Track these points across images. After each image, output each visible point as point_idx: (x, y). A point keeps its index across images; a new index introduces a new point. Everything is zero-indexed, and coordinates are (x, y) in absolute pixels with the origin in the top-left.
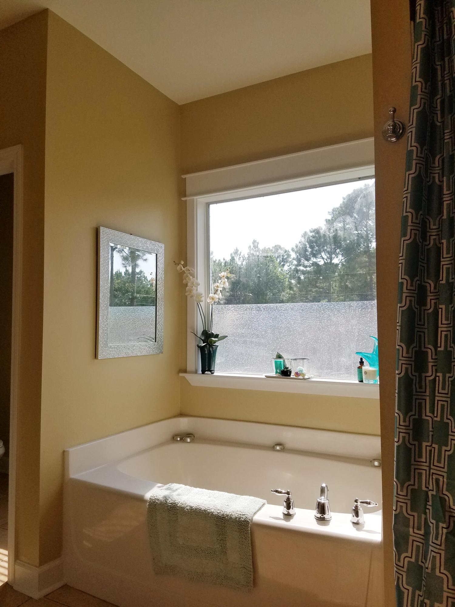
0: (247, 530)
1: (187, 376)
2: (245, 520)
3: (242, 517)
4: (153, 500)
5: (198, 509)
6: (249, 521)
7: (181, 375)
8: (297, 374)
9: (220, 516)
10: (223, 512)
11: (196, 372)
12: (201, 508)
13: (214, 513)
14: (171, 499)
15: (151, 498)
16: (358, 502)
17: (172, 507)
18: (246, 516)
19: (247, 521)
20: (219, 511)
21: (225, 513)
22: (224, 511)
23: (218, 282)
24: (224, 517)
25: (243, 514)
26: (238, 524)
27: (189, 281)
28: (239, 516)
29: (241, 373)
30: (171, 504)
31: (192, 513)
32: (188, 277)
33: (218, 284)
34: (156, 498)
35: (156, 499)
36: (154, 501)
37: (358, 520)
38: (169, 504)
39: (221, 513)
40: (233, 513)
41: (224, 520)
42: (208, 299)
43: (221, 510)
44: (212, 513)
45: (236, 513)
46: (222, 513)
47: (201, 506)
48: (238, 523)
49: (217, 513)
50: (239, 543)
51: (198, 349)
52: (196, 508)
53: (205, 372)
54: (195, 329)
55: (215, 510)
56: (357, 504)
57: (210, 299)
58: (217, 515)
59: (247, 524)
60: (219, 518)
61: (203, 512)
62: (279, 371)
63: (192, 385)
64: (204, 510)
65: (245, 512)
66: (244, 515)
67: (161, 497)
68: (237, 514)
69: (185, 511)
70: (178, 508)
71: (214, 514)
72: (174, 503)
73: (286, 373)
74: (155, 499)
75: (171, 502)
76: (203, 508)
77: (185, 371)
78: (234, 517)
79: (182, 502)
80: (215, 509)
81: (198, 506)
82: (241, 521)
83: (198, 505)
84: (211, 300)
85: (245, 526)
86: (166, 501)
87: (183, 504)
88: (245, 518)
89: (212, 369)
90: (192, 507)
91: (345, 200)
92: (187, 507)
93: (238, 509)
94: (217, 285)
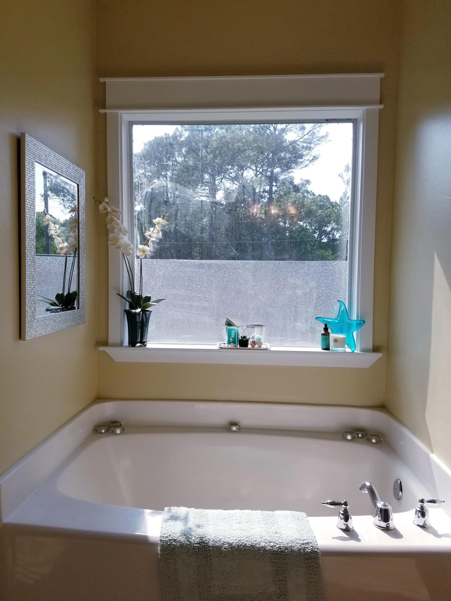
0: (318, 563)
1: (109, 350)
2: (312, 551)
3: (307, 548)
4: (167, 542)
5: (241, 545)
6: (318, 551)
7: (101, 349)
8: (254, 343)
9: (276, 551)
10: (277, 544)
11: (121, 344)
12: (245, 543)
13: (267, 547)
14: (195, 537)
15: (162, 539)
16: (425, 502)
17: (200, 549)
18: (311, 544)
19: (316, 551)
20: (272, 544)
21: (281, 545)
22: (278, 542)
23: (149, 231)
24: (282, 551)
25: (306, 543)
26: (304, 557)
27: (115, 226)
28: (302, 546)
29: (177, 342)
30: (197, 544)
31: (234, 553)
32: (114, 221)
33: (150, 233)
34: (170, 538)
35: (172, 540)
36: (169, 543)
37: (425, 521)
38: (195, 545)
39: (275, 546)
40: (293, 544)
41: (283, 555)
42: (138, 251)
43: (273, 541)
44: (264, 548)
45: (298, 543)
46: (277, 546)
47: (244, 540)
48: (304, 555)
49: (271, 546)
50: (306, 581)
51: (124, 314)
52: (238, 545)
53: (136, 344)
54: (120, 290)
55: (266, 543)
56: (423, 505)
57: (140, 252)
58: (271, 549)
59: (317, 556)
60: (275, 554)
61: (250, 549)
62: (231, 340)
63: (116, 360)
64: (251, 546)
65: (307, 540)
66: (308, 543)
67: (178, 535)
68: (299, 545)
69: (222, 552)
70: (210, 548)
71: (267, 549)
72: (201, 542)
73: (244, 343)
74: (170, 540)
75: (197, 541)
76: (248, 544)
77: (106, 343)
78: (296, 549)
79: (214, 538)
80: (266, 541)
81: (239, 541)
82: (308, 553)
83: (238, 539)
84: (142, 253)
85: (314, 559)
86: (188, 541)
87: (216, 542)
88: (311, 548)
89: (145, 341)
90: (231, 544)
91: (146, 147)
92: (224, 545)
93: (298, 537)
94: (148, 234)
